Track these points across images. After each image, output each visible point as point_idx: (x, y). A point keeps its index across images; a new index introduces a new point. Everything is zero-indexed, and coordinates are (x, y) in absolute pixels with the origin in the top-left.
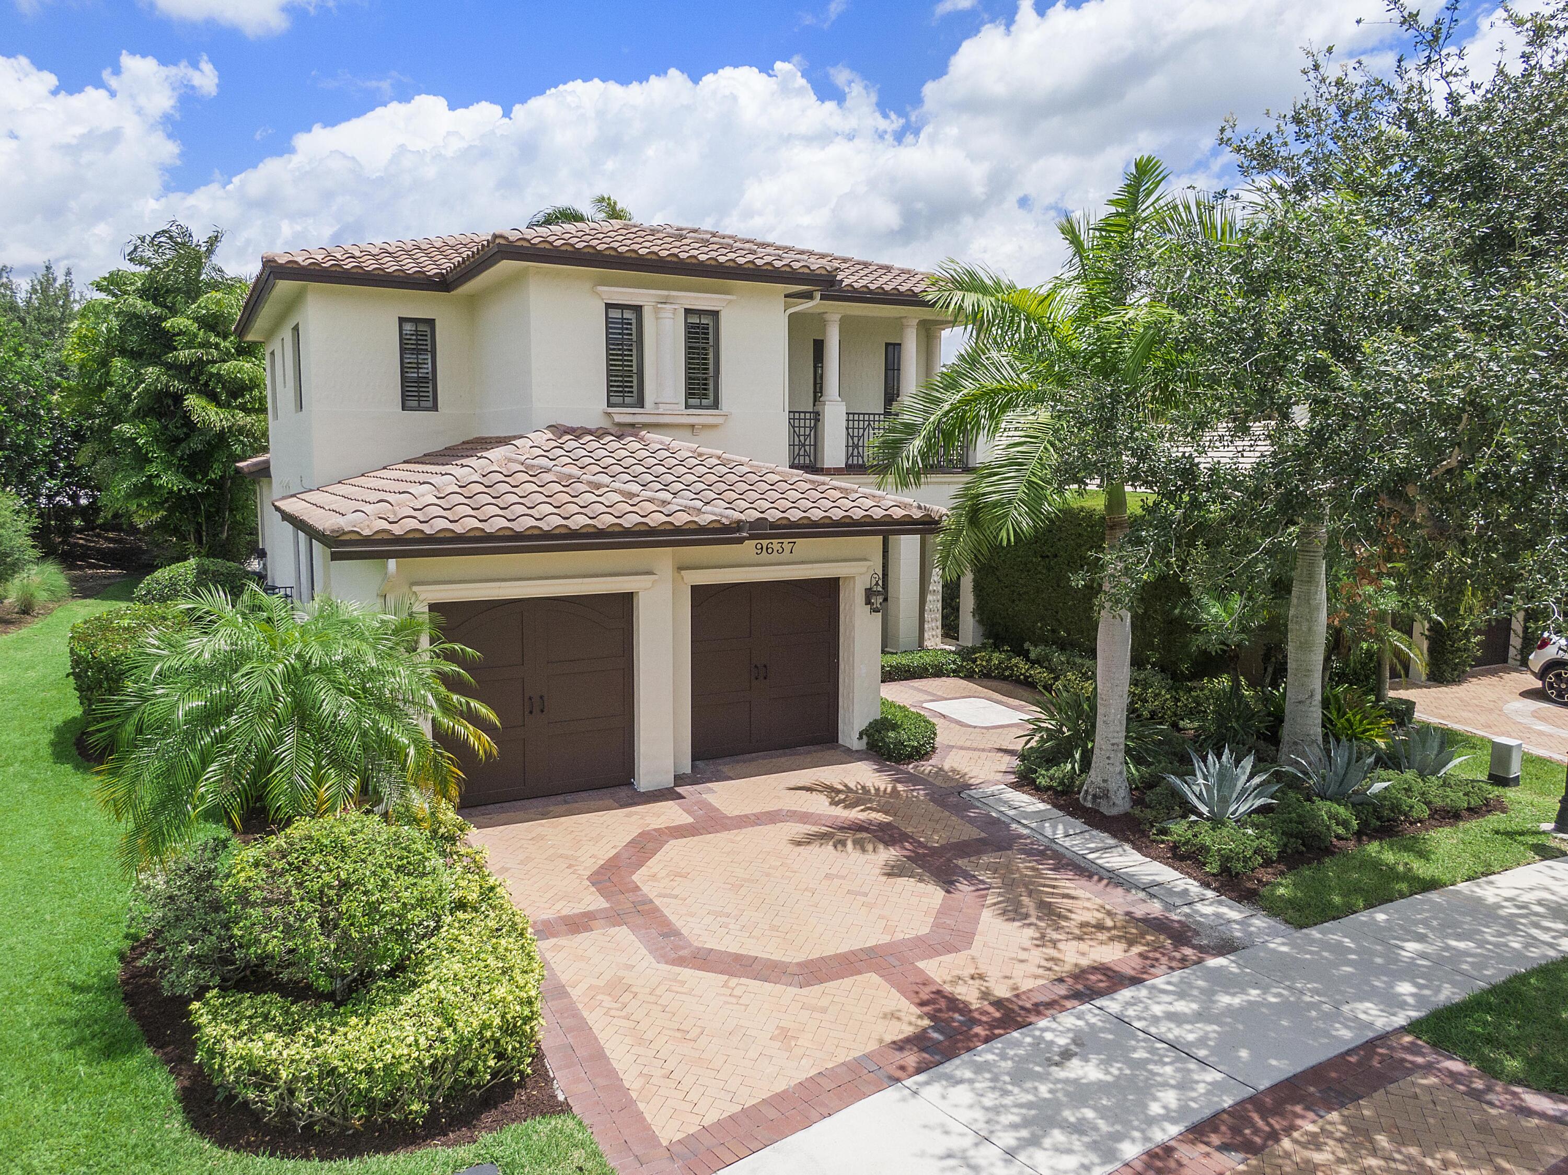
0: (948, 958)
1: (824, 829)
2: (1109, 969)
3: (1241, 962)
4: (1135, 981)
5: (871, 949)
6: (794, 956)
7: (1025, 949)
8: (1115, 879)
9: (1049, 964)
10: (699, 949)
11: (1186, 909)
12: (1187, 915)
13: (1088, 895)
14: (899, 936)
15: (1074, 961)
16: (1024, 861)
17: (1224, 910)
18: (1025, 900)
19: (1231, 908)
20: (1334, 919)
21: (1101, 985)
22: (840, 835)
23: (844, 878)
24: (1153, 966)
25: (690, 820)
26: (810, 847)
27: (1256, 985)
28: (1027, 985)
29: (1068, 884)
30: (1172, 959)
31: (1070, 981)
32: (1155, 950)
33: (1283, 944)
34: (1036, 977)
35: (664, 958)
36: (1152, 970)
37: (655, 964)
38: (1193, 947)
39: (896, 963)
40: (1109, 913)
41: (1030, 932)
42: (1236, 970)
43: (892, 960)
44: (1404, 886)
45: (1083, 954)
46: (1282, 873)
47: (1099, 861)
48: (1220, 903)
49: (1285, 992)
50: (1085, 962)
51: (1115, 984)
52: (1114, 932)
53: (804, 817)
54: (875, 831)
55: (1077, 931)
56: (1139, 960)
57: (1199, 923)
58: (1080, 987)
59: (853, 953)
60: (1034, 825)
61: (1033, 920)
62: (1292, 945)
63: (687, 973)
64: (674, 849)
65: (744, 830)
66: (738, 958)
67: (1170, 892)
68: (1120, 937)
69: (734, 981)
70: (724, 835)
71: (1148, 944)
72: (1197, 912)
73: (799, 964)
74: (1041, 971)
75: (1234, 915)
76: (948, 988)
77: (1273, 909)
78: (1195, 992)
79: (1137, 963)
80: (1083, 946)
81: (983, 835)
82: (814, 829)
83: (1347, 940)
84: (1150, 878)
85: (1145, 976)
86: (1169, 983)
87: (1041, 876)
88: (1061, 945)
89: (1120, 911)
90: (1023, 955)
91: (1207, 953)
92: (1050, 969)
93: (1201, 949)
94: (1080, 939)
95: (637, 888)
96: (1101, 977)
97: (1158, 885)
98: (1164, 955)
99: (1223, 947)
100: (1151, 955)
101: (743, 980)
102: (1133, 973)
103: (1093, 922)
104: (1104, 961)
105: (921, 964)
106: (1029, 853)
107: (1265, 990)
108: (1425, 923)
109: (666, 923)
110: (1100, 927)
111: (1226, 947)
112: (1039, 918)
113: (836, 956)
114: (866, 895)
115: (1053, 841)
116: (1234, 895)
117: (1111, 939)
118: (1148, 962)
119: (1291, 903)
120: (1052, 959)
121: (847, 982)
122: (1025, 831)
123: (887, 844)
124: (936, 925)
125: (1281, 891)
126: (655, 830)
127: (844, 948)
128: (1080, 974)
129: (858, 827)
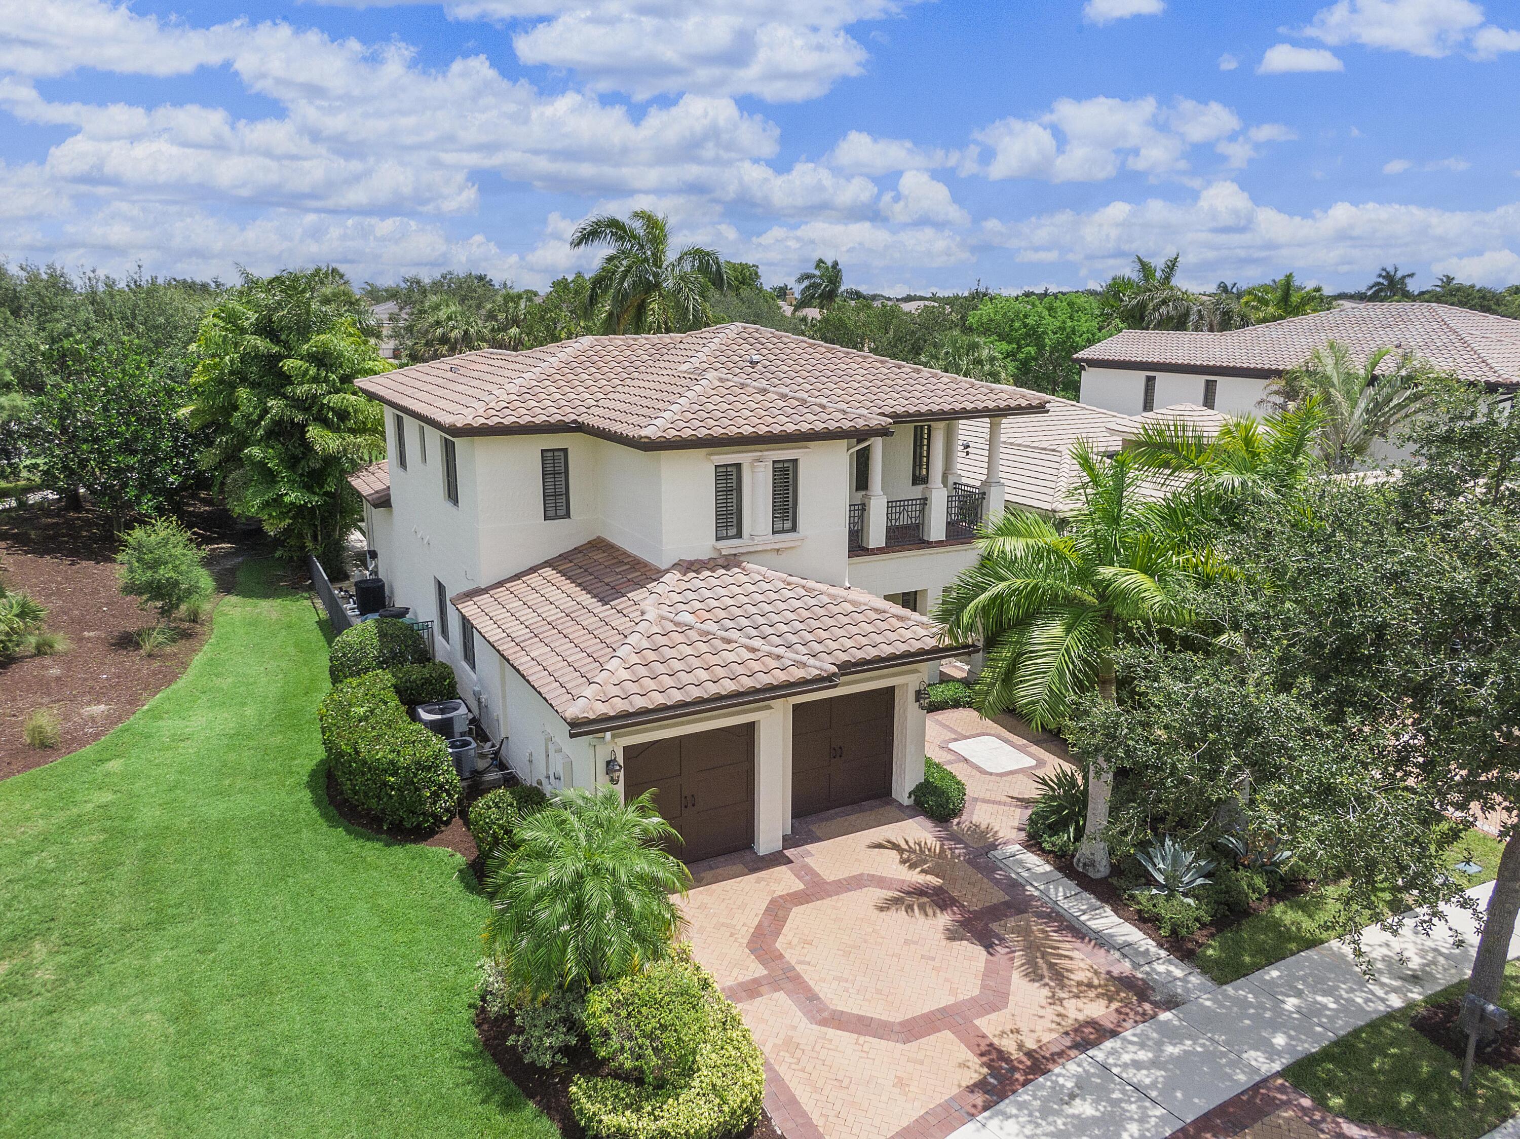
0: (993, 1016)
1: (897, 894)
2: (1096, 1023)
3: (1181, 1016)
4: (1114, 1034)
5: (944, 1009)
6: (896, 1017)
7: (1042, 1007)
8: (1101, 941)
9: (1058, 1019)
10: (835, 1011)
11: (1147, 968)
12: (1147, 973)
13: (1082, 956)
14: (961, 997)
15: (1074, 1016)
16: (1037, 924)
17: (1172, 968)
18: (1040, 961)
19: (1177, 967)
20: (1244, 976)
21: (1092, 1037)
22: (908, 899)
23: (916, 943)
24: (1124, 1020)
25: (802, 886)
26: (889, 913)
27: (1190, 1037)
28: (1046, 1038)
29: (1068, 946)
30: (1137, 1013)
31: (1072, 1034)
32: (1126, 1006)
33: (1208, 999)
34: (1051, 1030)
35: (813, 1020)
36: (1124, 1024)
37: (810, 1026)
38: (1151, 1003)
39: (961, 1022)
40: (1096, 973)
41: (1046, 992)
42: (1176, 1023)
43: (957, 1018)
44: (1293, 946)
45: (1080, 1010)
46: (1212, 936)
47: (1088, 923)
48: (1170, 962)
49: (1208, 1043)
50: (1081, 1017)
51: (1100, 1037)
52: (1100, 990)
53: (880, 882)
54: (932, 895)
55: (1075, 990)
56: (1115, 1015)
57: (1155, 980)
58: (1078, 1039)
59: (932, 1012)
60: (1042, 887)
61: (1047, 980)
62: (1215, 1000)
63: (831, 1032)
64: (799, 916)
65: (841, 896)
66: (860, 1018)
67: (1138, 953)
68: (1103, 994)
69: (862, 1039)
70: (827, 902)
71: (1121, 1001)
72: (1154, 970)
73: (900, 1023)
74: (1054, 1026)
75: (1178, 973)
76: (996, 1041)
77: (1206, 967)
78: (1150, 1043)
79: (1114, 1017)
80: (1079, 1003)
81: (1007, 898)
82: (890, 894)
83: (1250, 996)
84: (1123, 938)
85: (1119, 1029)
86: (1134, 1035)
87: (1047, 937)
88: (1065, 1003)
89: (1103, 970)
90: (1041, 1012)
91: (1159, 1007)
92: (1059, 1024)
93: (1155, 1004)
94: (1077, 997)
95: (781, 956)
96: (1091, 1030)
97: (1130, 945)
98: (1132, 1009)
99: (1169, 1002)
100: (1123, 1010)
101: (868, 1038)
102: (1112, 1026)
103: (1086, 981)
104: (1094, 1016)
105: (977, 1022)
106: (1040, 915)
107: (1195, 1041)
108: (1304, 979)
109: (808, 989)
110: (1090, 985)
111: (1171, 1003)
112: (1051, 979)
113: (922, 1016)
114: (933, 959)
115: (1056, 902)
116: (1178, 954)
117: (1098, 997)
118: (1122, 1017)
119: (1217, 962)
120: (1059, 1015)
121: (933, 1037)
122: (1036, 893)
123: (943, 908)
124: (984, 987)
125: (1210, 952)
126: (780, 897)
127: (926, 1010)
128: (1079, 1028)
129: (919, 892)
